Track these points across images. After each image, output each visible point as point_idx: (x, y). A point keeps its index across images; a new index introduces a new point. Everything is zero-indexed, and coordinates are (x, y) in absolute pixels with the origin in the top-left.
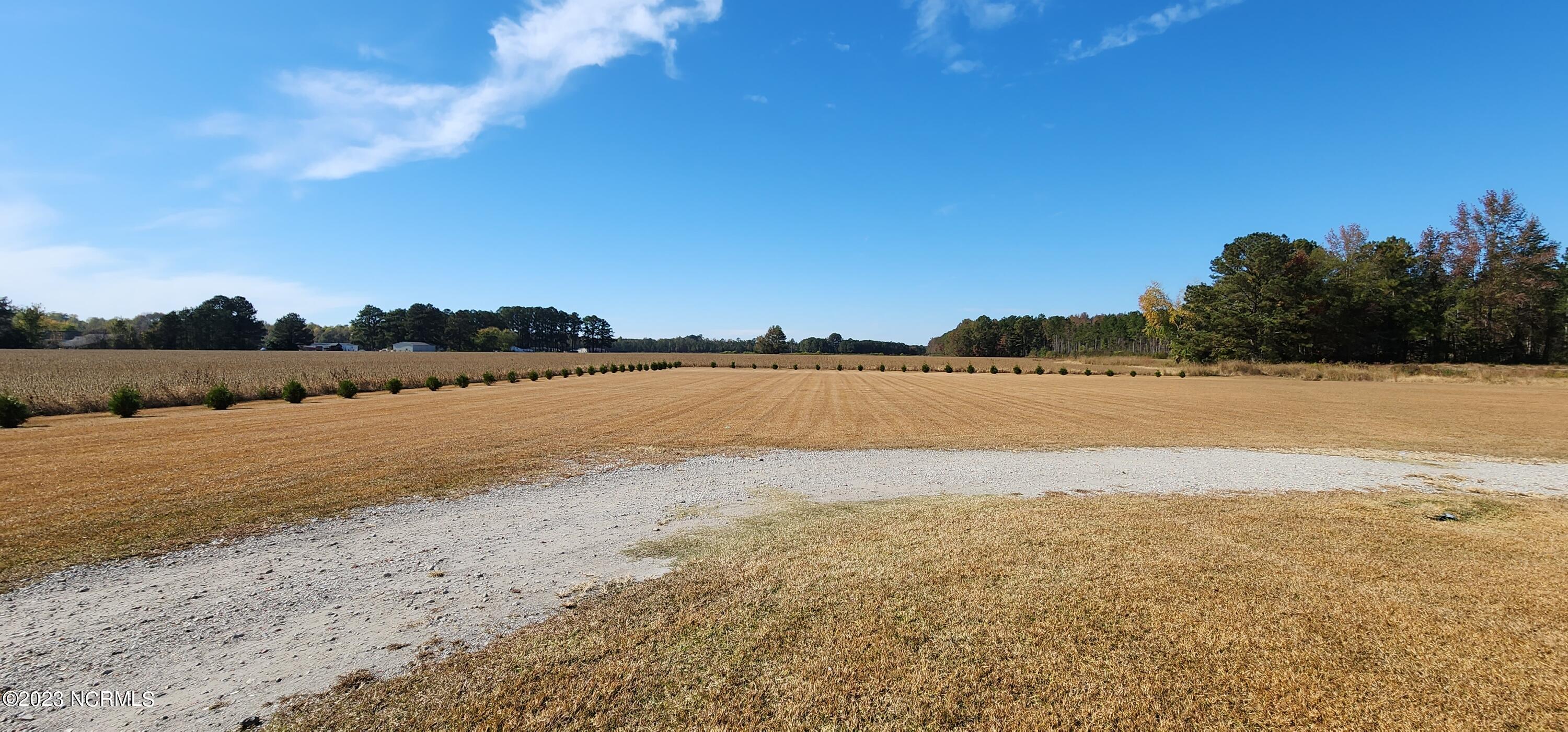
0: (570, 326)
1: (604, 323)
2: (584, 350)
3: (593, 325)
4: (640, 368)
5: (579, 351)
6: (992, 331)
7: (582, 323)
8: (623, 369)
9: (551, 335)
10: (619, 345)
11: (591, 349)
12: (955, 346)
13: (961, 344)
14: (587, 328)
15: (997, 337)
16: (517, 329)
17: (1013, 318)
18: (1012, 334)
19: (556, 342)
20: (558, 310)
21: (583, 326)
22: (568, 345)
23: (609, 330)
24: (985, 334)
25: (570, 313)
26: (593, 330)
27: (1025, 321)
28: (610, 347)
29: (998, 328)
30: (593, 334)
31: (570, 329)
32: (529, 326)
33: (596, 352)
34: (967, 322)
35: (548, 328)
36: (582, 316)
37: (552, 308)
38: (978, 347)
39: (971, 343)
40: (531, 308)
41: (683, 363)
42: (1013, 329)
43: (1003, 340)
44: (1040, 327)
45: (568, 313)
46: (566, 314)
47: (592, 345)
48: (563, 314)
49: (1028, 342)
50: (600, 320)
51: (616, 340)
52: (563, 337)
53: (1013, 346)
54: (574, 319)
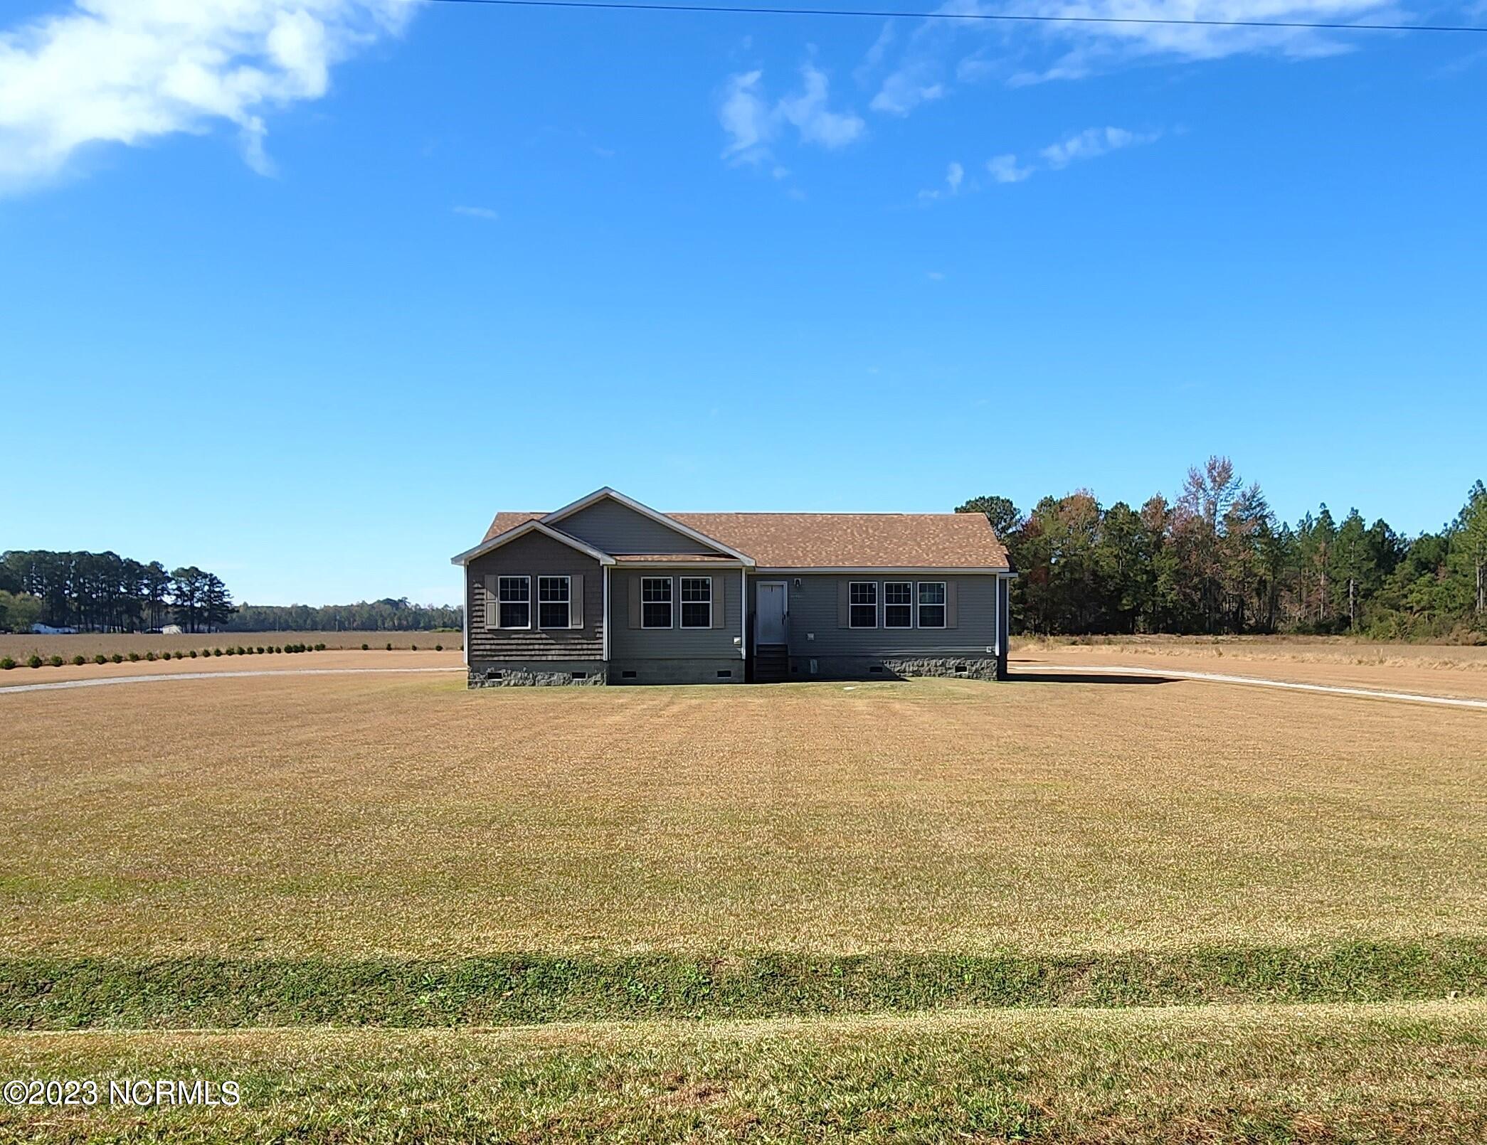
0: (146, 586)
1: (213, 581)
2: (175, 629)
3: (191, 584)
4: (270, 650)
5: (166, 630)
7: (170, 580)
8: (250, 652)
9: (110, 603)
10: (242, 618)
11: (189, 627)
14: (179, 589)
16: (40, 591)
19: (120, 614)
20: (123, 558)
21: (172, 586)
22: (142, 620)
23: (222, 593)
25: (145, 562)
26: (192, 592)
28: (226, 623)
30: (191, 600)
31: (146, 591)
32: (64, 587)
33: (198, 632)
35: (103, 590)
36: (169, 568)
37: (110, 553)
40: (68, 554)
41: (328, 646)
45: (142, 563)
46: (138, 564)
47: (189, 619)
48: (132, 566)
50: (205, 576)
51: (234, 610)
52: (132, 607)
54: (155, 573)
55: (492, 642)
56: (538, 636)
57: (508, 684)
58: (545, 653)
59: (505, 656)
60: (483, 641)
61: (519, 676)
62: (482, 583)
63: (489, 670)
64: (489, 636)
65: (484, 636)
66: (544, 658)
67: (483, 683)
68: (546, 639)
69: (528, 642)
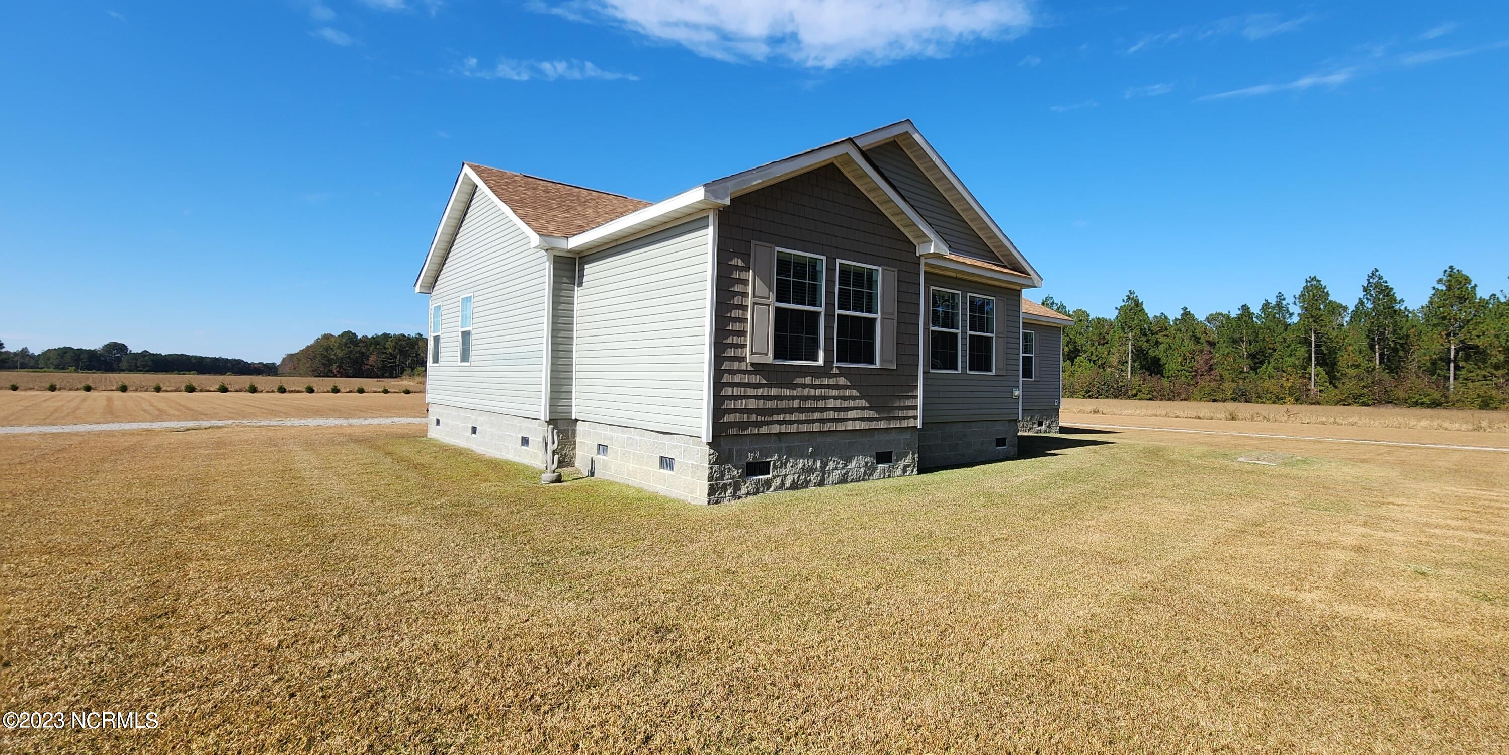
6: (358, 348)
12: (308, 365)
13: (316, 363)
15: (364, 356)
17: (386, 336)
18: (383, 353)
24: (351, 351)
27: (400, 340)
29: (366, 345)
34: (327, 337)
38: (340, 367)
39: (330, 362)
42: (385, 348)
43: (373, 358)
44: (416, 347)
49: (403, 362)
53: (384, 367)
55: (759, 392)
56: (833, 381)
57: (782, 486)
58: (842, 415)
59: (780, 423)
60: (743, 391)
61: (800, 466)
62: (746, 256)
63: (750, 457)
64: (754, 379)
65: (745, 379)
66: (841, 426)
67: (737, 487)
68: (845, 387)
69: (818, 392)
